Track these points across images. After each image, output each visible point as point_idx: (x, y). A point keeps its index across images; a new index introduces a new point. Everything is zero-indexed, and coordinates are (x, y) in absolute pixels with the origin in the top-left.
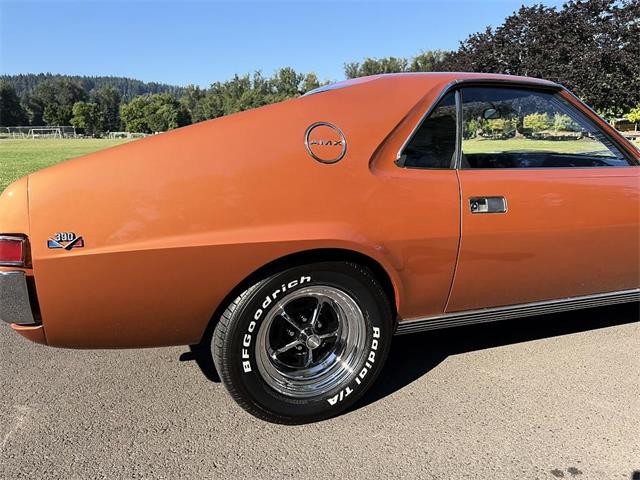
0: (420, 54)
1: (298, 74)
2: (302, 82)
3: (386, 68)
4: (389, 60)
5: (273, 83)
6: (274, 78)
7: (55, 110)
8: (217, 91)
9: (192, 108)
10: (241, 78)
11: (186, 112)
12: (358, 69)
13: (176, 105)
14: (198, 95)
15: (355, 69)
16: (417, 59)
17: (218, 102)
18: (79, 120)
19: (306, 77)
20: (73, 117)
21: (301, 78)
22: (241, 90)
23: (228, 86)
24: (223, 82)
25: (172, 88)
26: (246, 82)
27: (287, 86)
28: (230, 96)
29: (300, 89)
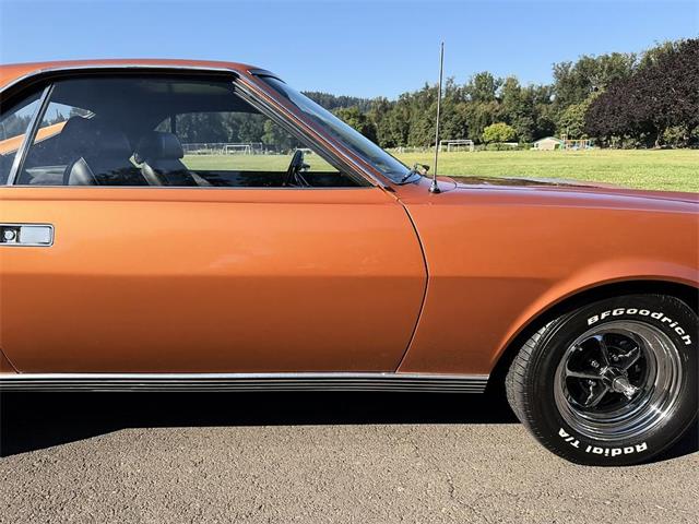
0: (654, 46)
1: (496, 78)
2: (500, 88)
3: (606, 66)
4: (610, 56)
5: (466, 90)
6: (468, 84)
7: (249, 128)
8: (406, 102)
9: (378, 121)
10: (432, 86)
11: (372, 126)
12: (570, 69)
13: (362, 118)
14: (385, 107)
15: (566, 70)
16: (649, 53)
17: (405, 114)
18: (269, 138)
19: (505, 82)
20: (265, 133)
21: (499, 83)
22: (431, 100)
23: (417, 96)
24: (412, 92)
25: (362, 101)
26: (435, 91)
27: (483, 93)
28: (419, 107)
29: (498, 96)
